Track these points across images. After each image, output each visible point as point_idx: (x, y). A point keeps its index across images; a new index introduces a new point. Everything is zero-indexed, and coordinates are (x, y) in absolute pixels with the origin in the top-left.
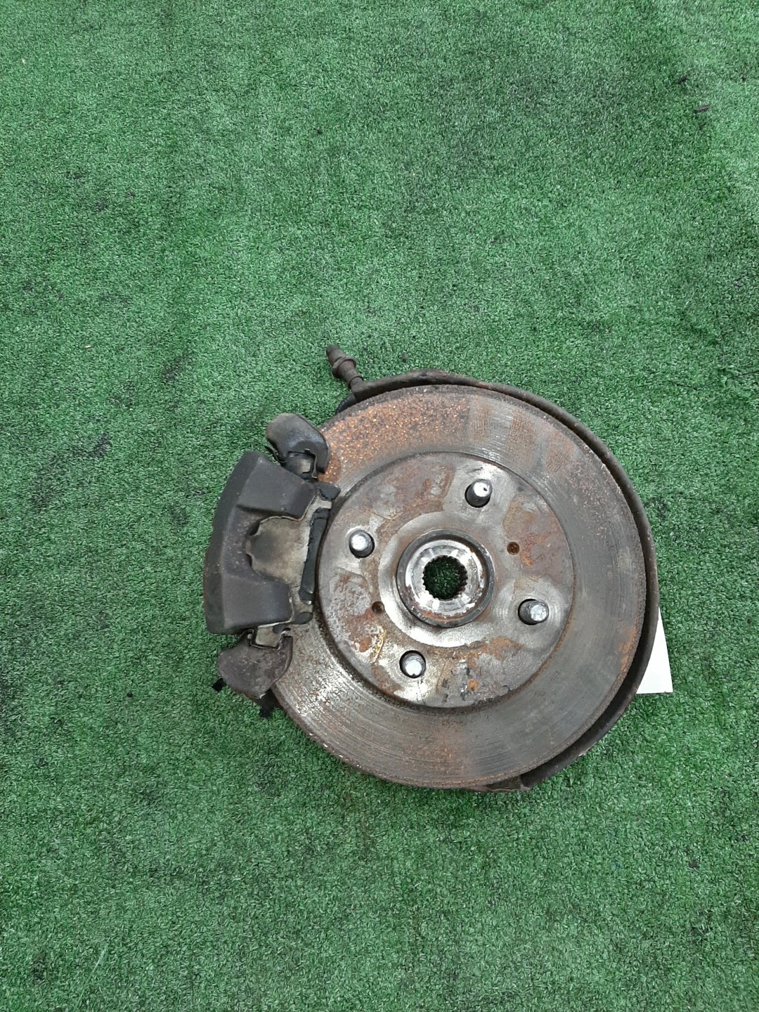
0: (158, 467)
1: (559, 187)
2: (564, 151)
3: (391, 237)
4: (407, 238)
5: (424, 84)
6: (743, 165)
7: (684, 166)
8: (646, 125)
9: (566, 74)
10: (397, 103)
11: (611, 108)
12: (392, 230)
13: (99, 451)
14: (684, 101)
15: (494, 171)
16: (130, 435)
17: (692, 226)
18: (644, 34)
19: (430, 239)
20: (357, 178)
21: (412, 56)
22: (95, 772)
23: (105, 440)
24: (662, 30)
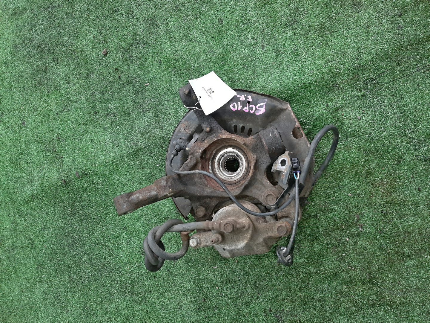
1: (116, 229)
2: (99, 228)
3: (146, 300)
4: (145, 293)
5: (73, 290)
6: (101, 158)
7: (103, 179)
8: (85, 195)
9: (64, 229)
10: (83, 301)
11: (78, 209)
12: (142, 300)
14: (74, 181)
15: (111, 257)
17: (129, 175)
18: (44, 198)
19: (145, 283)
20: (119, 317)
21: (60, 296)
24: (42, 192)
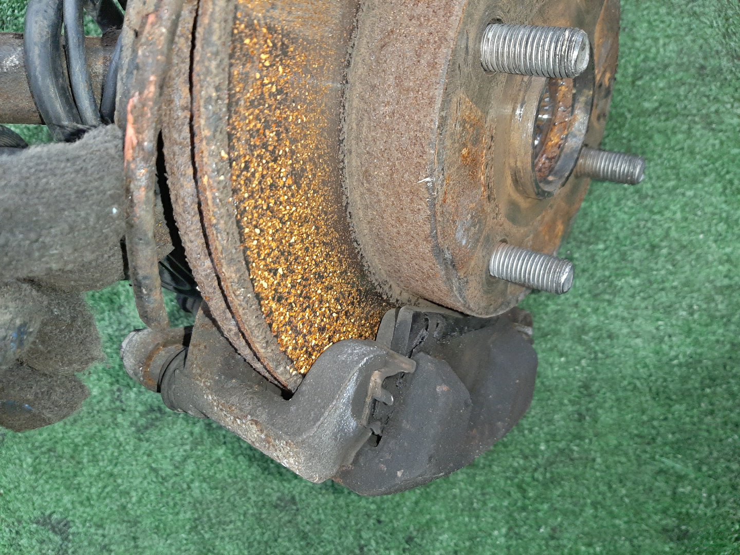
0: (83, 450)
13: (61, 528)
16: (39, 489)
22: (466, 493)
23: (45, 521)
